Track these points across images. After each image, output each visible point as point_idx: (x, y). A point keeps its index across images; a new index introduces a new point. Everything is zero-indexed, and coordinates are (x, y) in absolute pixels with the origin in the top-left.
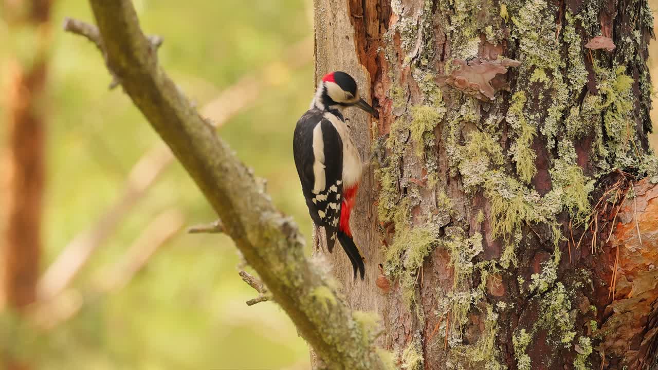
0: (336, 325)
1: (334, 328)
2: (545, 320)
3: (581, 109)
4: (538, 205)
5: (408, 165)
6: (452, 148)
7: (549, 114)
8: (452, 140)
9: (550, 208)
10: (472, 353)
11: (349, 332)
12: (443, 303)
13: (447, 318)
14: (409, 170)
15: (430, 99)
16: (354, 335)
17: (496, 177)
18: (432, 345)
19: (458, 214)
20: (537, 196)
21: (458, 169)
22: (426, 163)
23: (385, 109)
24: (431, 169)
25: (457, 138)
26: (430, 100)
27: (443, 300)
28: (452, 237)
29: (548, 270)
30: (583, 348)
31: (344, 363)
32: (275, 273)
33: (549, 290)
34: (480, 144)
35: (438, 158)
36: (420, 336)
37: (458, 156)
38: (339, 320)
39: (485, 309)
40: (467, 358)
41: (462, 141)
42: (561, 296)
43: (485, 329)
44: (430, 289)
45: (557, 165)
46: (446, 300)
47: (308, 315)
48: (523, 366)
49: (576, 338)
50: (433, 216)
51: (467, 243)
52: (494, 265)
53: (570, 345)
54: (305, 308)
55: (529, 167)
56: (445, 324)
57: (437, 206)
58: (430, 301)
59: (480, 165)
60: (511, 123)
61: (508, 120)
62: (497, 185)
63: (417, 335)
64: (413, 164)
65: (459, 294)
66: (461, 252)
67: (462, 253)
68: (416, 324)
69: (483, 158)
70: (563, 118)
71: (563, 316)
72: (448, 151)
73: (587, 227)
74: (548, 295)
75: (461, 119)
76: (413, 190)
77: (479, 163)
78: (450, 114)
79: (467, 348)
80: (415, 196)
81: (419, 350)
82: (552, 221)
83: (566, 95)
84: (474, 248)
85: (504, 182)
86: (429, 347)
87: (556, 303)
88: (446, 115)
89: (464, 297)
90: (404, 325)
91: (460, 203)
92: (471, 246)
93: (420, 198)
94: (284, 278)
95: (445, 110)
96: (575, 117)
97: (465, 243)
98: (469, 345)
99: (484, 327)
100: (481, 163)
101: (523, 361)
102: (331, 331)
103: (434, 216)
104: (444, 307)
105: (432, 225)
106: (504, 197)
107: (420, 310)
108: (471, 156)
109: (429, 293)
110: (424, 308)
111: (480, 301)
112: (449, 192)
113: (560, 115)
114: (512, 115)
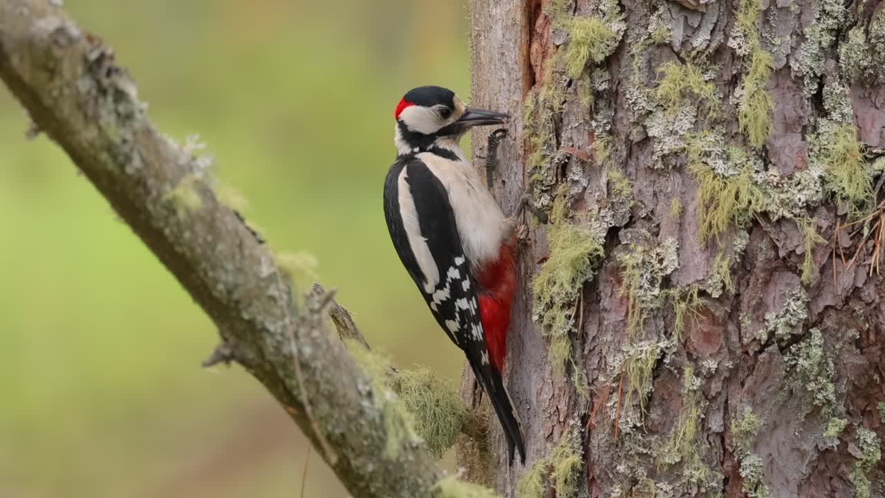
0: (230, 267)
1: (226, 271)
2: (791, 392)
3: (867, 32)
4: (778, 190)
5: (570, 127)
6: (634, 93)
7: (807, 36)
8: (636, 78)
9: (799, 196)
10: (661, 450)
11: (263, 284)
12: (615, 362)
13: (618, 386)
14: (569, 136)
15: (601, 7)
16: (273, 291)
17: (708, 140)
18: (599, 439)
19: (643, 206)
20: (775, 176)
21: (645, 127)
22: (592, 118)
23: (543, 37)
24: (601, 130)
25: (643, 73)
26: (601, 10)
27: (615, 356)
28: (632, 246)
29: (792, 303)
30: (862, 449)
31: (260, 343)
32: (85, 144)
33: (796, 339)
34: (680, 85)
35: (616, 111)
36: (579, 423)
37: (644, 104)
38: (238, 257)
39: (681, 372)
40: (654, 459)
41: (652, 78)
42: (817, 352)
43: (683, 406)
44: (597, 341)
45: (823, 128)
46: (620, 356)
47: (171, 240)
48: (748, 471)
49: (848, 430)
50: (600, 209)
51: (654, 256)
52: (696, 291)
53: (837, 442)
54: (162, 224)
55: (760, 122)
56: (616, 397)
57: (609, 194)
58: (597, 362)
59: (681, 120)
60: (736, 47)
61: (732, 43)
62: (707, 154)
63: (575, 421)
64: (577, 125)
65: (640, 344)
66: (643, 272)
67: (645, 273)
68: (575, 403)
69: (688, 109)
70: (834, 45)
71: (822, 389)
72: (628, 96)
73: (866, 232)
74: (793, 349)
75: (651, 41)
76: (574, 169)
77: (679, 117)
78: (632, 34)
79: (653, 440)
80: (576, 178)
81: (576, 445)
82: (803, 217)
83: (840, 6)
84: (665, 263)
85: (720, 150)
86: (594, 442)
87: (806, 364)
88: (626, 35)
89: (645, 349)
90: (559, 407)
91: (649, 189)
92: (661, 261)
93: (584, 183)
94: (104, 157)
95: (623, 26)
96: (856, 46)
97: (652, 257)
98: (656, 436)
99: (682, 403)
100: (681, 118)
101: (748, 464)
102: (223, 277)
103: (602, 211)
104: (614, 367)
105: (595, 225)
106: (716, 172)
107: (580, 379)
108: (665, 106)
109: (596, 348)
110: (587, 374)
111: (673, 356)
112: (631, 169)
113: (827, 39)
114: (738, 34)
